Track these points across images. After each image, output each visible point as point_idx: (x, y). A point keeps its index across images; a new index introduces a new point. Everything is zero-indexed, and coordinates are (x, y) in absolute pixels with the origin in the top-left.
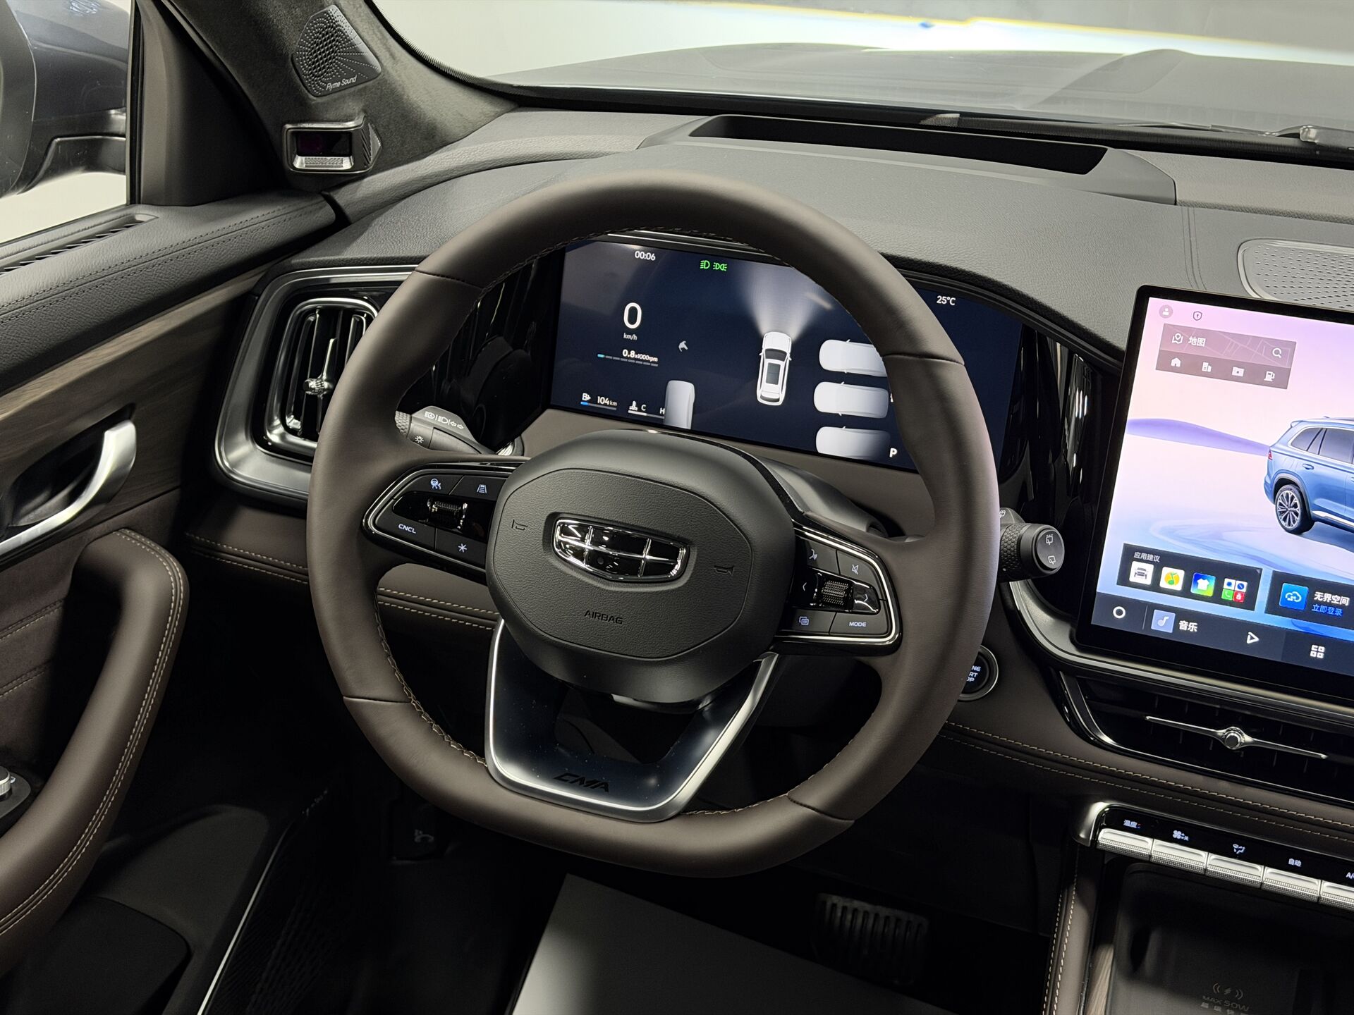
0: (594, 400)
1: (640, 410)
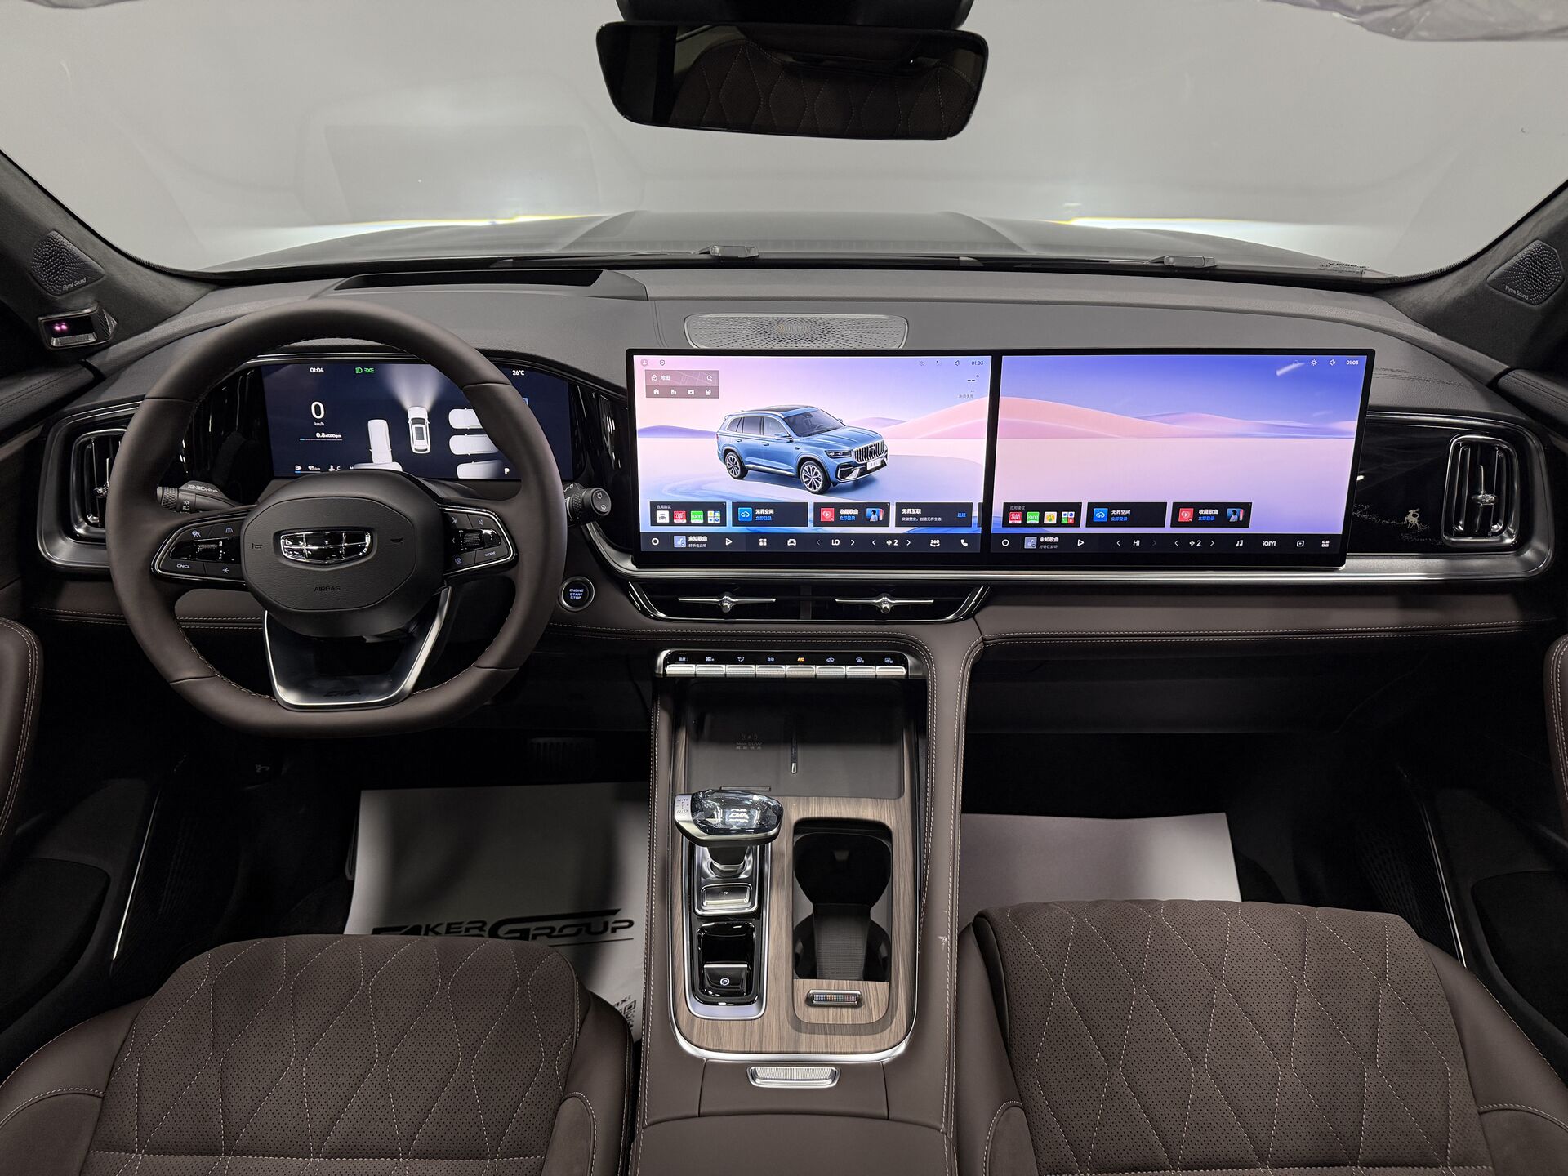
0: (305, 468)
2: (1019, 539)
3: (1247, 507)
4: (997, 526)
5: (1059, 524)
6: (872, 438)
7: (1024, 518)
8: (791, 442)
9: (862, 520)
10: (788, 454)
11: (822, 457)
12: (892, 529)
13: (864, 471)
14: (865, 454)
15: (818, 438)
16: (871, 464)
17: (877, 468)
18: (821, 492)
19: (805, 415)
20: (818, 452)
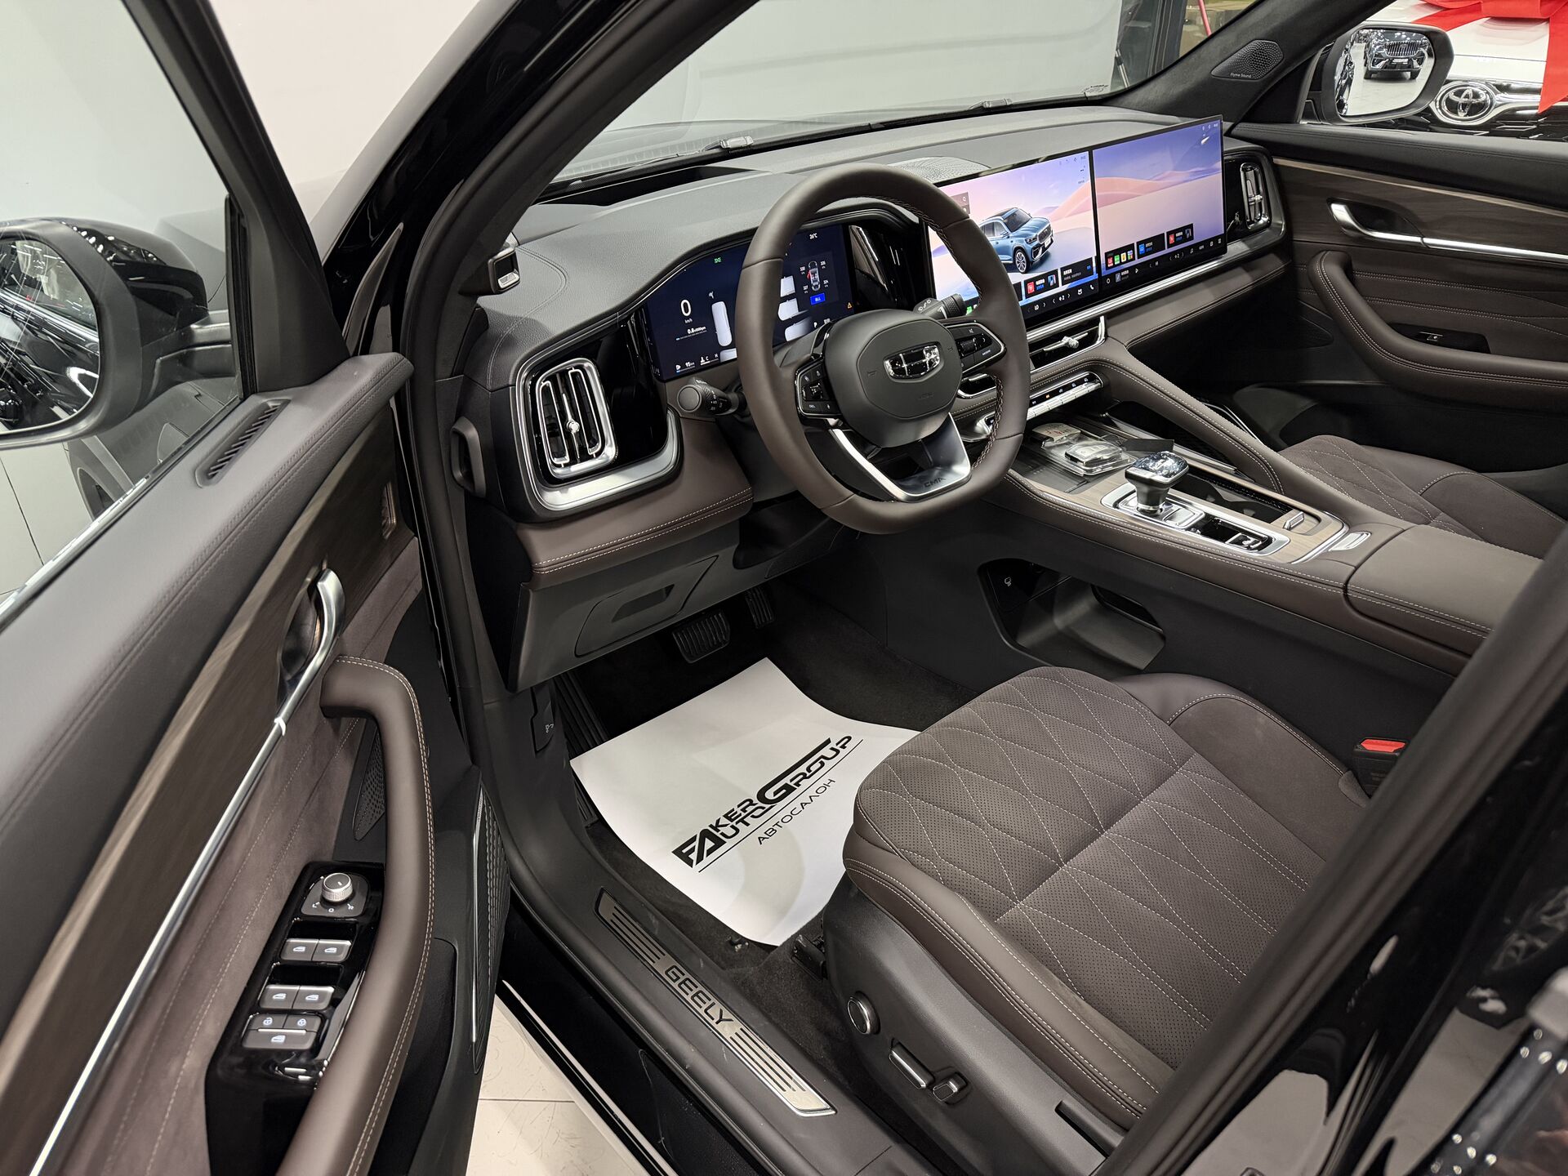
0: (683, 366)
1: (706, 361)
2: (1113, 276)
3: (1191, 226)
4: (1104, 272)
5: (1128, 261)
6: (1045, 223)
7: (1114, 262)
8: (1008, 237)
9: (1047, 287)
10: (1008, 247)
11: (1024, 245)
12: (1062, 288)
13: (1044, 249)
14: (1043, 236)
15: (1020, 231)
16: (1047, 242)
17: (1050, 245)
18: (1026, 272)
19: (1014, 214)
20: (1022, 242)
